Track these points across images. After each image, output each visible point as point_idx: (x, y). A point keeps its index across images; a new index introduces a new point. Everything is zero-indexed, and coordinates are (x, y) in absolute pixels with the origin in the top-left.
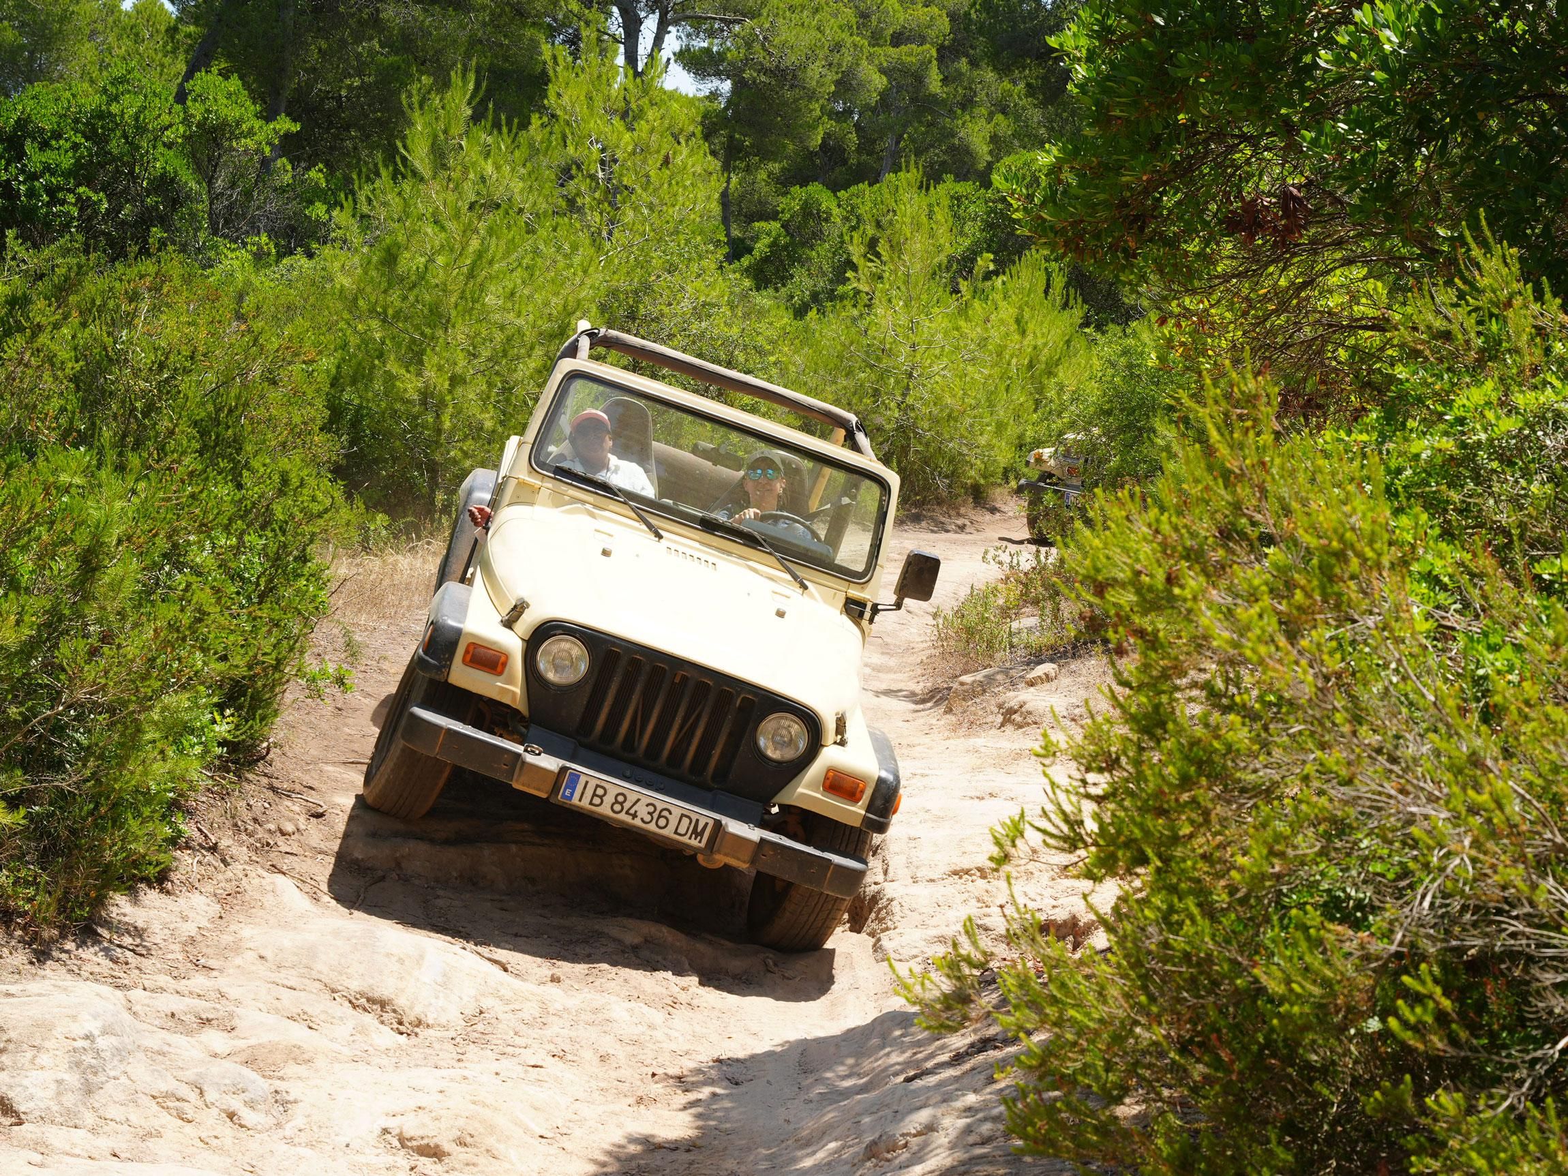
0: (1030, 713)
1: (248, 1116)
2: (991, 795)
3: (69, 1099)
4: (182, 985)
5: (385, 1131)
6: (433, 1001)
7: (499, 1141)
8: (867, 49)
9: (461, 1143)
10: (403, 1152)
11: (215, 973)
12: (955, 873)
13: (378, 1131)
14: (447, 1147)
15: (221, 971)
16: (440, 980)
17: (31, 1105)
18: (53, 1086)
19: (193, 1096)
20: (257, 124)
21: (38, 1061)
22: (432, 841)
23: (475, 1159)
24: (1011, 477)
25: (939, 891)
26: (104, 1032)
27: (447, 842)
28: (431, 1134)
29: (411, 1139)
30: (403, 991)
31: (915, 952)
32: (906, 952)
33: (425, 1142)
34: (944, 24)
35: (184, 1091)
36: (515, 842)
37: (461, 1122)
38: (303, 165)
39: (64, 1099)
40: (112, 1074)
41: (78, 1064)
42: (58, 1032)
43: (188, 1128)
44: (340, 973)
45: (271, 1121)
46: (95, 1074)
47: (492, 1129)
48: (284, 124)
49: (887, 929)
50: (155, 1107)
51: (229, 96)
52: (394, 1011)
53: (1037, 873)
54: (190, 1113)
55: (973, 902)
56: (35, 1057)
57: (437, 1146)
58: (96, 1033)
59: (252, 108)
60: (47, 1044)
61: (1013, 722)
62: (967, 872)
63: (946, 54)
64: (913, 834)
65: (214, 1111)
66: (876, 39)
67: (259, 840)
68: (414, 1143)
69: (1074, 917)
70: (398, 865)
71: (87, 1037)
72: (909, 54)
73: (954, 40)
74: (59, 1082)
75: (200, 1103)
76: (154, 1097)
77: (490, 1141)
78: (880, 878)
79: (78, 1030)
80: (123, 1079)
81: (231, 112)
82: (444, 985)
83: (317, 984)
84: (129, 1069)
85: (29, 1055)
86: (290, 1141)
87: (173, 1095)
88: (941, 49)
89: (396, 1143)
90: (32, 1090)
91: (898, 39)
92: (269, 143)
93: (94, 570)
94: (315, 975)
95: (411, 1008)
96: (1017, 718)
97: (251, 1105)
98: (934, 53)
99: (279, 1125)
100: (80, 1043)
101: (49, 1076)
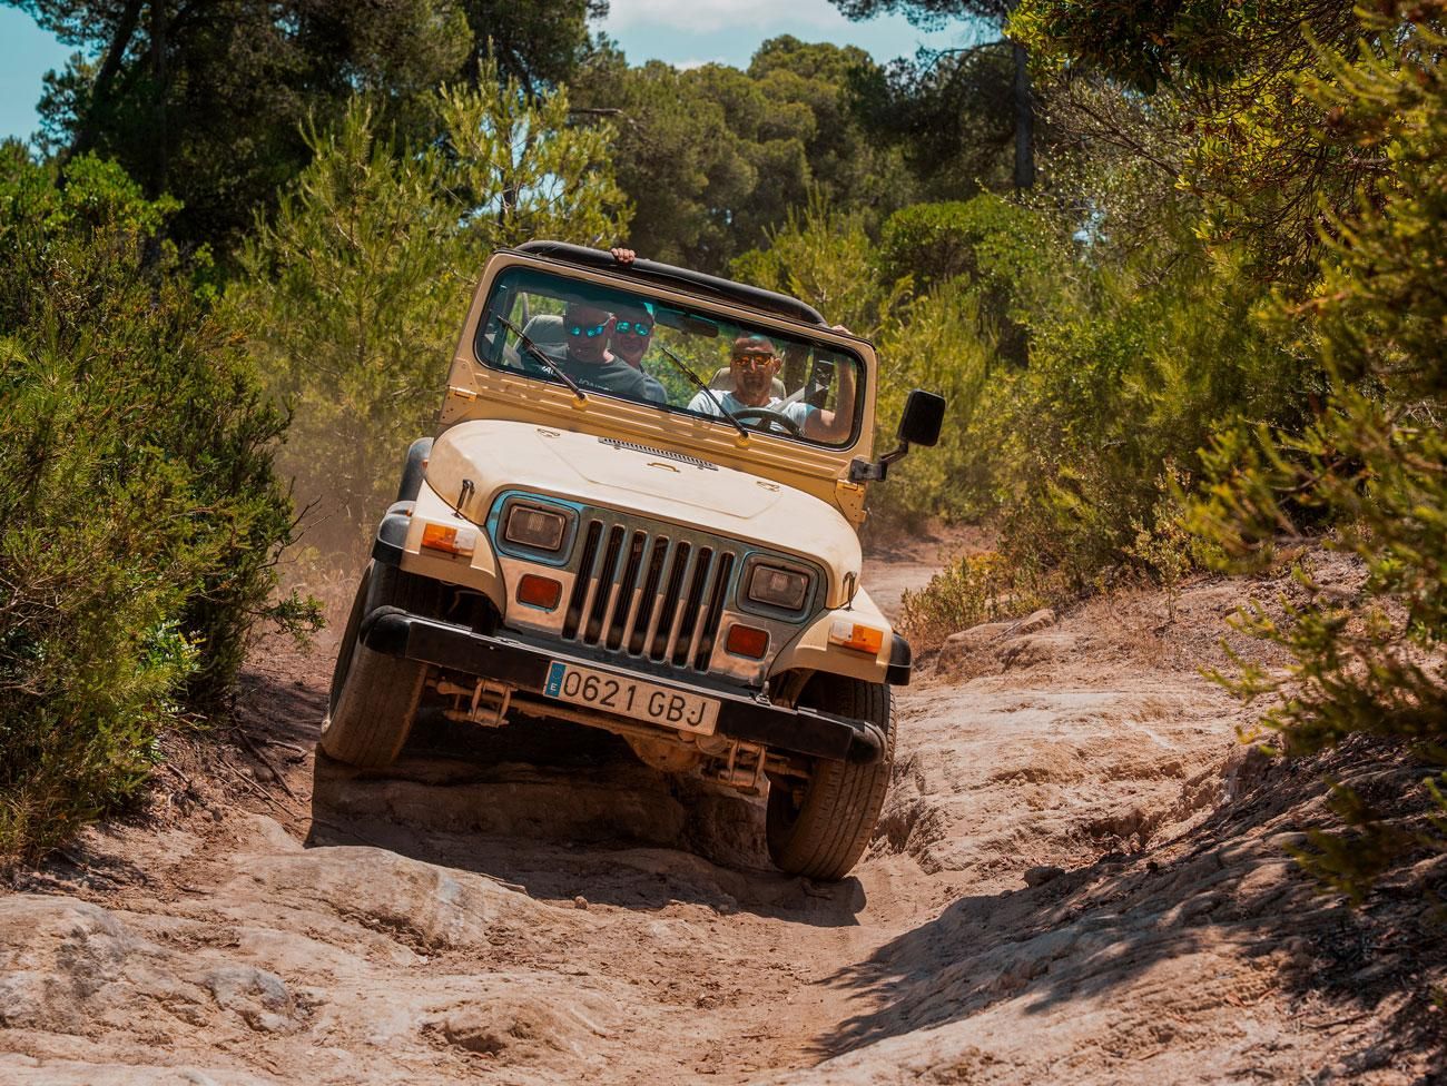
0: (1036, 650)
1: (269, 1019)
2: (1023, 706)
3: (62, 1003)
4: (171, 907)
5: (428, 1027)
6: (453, 921)
7: (558, 1032)
8: (737, 141)
9: (516, 1032)
10: (451, 1047)
11: (206, 897)
12: (1000, 777)
13: (419, 1028)
14: (502, 1038)
15: (212, 895)
16: (458, 899)
17: (18, 1008)
18: (42, 987)
19: (203, 997)
20: (141, 204)
21: (21, 960)
22: (424, 783)
23: (535, 1051)
24: (941, 506)
25: (985, 797)
26: (95, 931)
27: (440, 784)
28: (482, 1025)
29: (460, 1032)
30: (420, 909)
31: (968, 859)
32: (959, 861)
33: (476, 1033)
34: (810, 120)
35: (193, 992)
36: (517, 782)
37: (514, 1011)
38: (190, 244)
39: (55, 1002)
40: (108, 975)
41: (69, 964)
42: (42, 928)
43: (202, 1034)
44: (348, 893)
45: (295, 1025)
46: (89, 974)
47: (550, 1020)
48: (169, 203)
49: (934, 840)
50: (161, 1011)
51: (109, 177)
52: (412, 931)
53: (1087, 776)
54: (202, 1015)
55: (1025, 805)
56: (18, 956)
57: (490, 1038)
58: (85, 929)
59: (134, 189)
60: (30, 942)
61: (1018, 663)
62: (1014, 775)
63: (814, 149)
64: (945, 748)
65: (230, 1013)
66: (743, 131)
67: (235, 785)
68: (464, 1037)
69: (1137, 812)
70: (390, 807)
71: (75, 934)
72: (778, 149)
73: (821, 135)
74: (49, 983)
75: (213, 1006)
76: (160, 1000)
77: (550, 1031)
78: (916, 794)
79: (65, 926)
80: (121, 981)
81: (114, 193)
82: (463, 905)
83: (323, 904)
84: (127, 970)
85: (11, 954)
86: (319, 1043)
87: (182, 998)
88: (808, 144)
89: (442, 1038)
90: (18, 992)
91: (765, 135)
92: (153, 223)
93: (42, 459)
94: (318, 894)
95: (431, 928)
96: (1024, 657)
97: (271, 1006)
98: (801, 145)
99: (305, 1029)
100: (69, 941)
101: (38, 977)
